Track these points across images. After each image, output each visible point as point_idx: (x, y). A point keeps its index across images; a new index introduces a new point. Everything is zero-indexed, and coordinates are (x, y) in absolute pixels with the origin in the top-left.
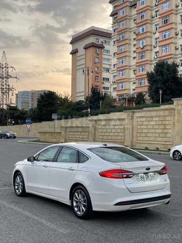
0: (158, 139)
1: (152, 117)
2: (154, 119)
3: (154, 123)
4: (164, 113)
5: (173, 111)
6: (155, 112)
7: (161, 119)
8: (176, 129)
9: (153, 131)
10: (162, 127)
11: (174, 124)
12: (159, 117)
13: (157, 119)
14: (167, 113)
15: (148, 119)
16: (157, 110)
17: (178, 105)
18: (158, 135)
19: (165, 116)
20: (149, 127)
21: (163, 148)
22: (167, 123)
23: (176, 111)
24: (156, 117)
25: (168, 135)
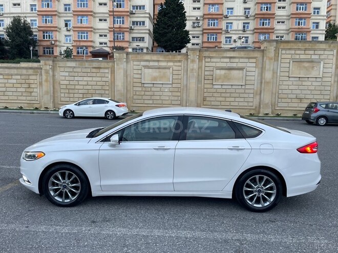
0: (20, 98)
1: (12, 75)
2: (14, 77)
3: (15, 81)
4: (27, 72)
5: (39, 71)
6: (15, 70)
7: (23, 77)
8: (45, 88)
9: (14, 89)
10: (26, 86)
11: (41, 84)
12: (21, 75)
13: (19, 77)
14: (31, 72)
15: (5, 77)
16: (18, 68)
17: (45, 64)
18: (20, 94)
19: (29, 75)
20: (7, 85)
21: (28, 107)
22: (32, 81)
23: (43, 71)
24: (17, 75)
25: (33, 94)
